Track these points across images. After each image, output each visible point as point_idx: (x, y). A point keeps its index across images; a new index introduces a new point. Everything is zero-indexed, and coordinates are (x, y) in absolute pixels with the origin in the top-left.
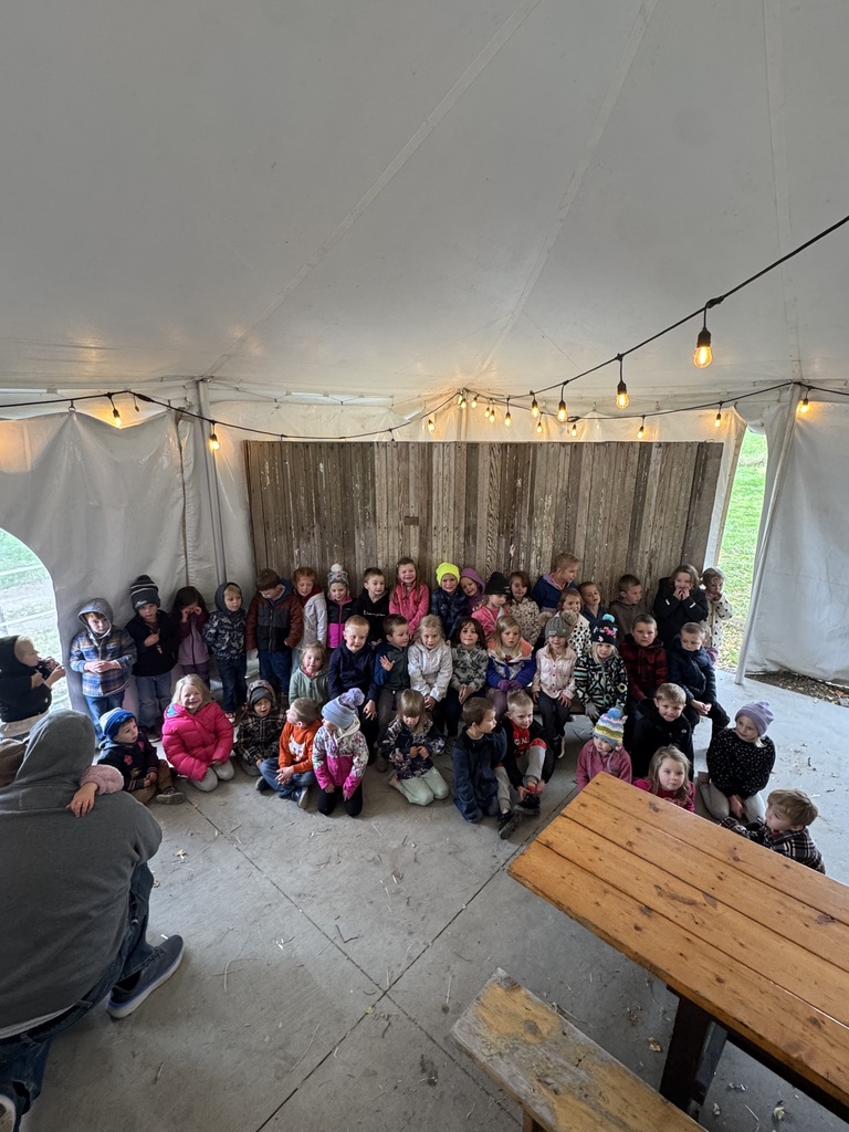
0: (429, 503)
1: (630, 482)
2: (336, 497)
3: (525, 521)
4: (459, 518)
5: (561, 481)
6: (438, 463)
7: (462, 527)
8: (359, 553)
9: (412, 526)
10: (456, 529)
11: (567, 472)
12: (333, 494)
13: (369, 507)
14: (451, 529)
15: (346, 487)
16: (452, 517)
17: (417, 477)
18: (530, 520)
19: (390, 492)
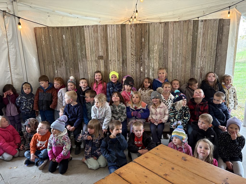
0: (107, 50)
1: (190, 38)
2: (70, 49)
3: (146, 56)
4: (120, 56)
5: (160, 38)
6: (110, 33)
7: (121, 59)
8: (81, 71)
9: (101, 60)
10: (118, 60)
11: (163, 34)
12: (69, 48)
13: (84, 52)
14: (117, 61)
15: (74, 44)
16: (116, 55)
17: (101, 39)
18: (149, 56)
19: (91, 46)
